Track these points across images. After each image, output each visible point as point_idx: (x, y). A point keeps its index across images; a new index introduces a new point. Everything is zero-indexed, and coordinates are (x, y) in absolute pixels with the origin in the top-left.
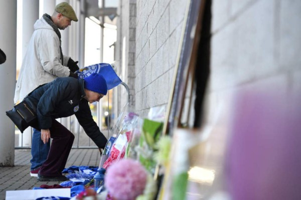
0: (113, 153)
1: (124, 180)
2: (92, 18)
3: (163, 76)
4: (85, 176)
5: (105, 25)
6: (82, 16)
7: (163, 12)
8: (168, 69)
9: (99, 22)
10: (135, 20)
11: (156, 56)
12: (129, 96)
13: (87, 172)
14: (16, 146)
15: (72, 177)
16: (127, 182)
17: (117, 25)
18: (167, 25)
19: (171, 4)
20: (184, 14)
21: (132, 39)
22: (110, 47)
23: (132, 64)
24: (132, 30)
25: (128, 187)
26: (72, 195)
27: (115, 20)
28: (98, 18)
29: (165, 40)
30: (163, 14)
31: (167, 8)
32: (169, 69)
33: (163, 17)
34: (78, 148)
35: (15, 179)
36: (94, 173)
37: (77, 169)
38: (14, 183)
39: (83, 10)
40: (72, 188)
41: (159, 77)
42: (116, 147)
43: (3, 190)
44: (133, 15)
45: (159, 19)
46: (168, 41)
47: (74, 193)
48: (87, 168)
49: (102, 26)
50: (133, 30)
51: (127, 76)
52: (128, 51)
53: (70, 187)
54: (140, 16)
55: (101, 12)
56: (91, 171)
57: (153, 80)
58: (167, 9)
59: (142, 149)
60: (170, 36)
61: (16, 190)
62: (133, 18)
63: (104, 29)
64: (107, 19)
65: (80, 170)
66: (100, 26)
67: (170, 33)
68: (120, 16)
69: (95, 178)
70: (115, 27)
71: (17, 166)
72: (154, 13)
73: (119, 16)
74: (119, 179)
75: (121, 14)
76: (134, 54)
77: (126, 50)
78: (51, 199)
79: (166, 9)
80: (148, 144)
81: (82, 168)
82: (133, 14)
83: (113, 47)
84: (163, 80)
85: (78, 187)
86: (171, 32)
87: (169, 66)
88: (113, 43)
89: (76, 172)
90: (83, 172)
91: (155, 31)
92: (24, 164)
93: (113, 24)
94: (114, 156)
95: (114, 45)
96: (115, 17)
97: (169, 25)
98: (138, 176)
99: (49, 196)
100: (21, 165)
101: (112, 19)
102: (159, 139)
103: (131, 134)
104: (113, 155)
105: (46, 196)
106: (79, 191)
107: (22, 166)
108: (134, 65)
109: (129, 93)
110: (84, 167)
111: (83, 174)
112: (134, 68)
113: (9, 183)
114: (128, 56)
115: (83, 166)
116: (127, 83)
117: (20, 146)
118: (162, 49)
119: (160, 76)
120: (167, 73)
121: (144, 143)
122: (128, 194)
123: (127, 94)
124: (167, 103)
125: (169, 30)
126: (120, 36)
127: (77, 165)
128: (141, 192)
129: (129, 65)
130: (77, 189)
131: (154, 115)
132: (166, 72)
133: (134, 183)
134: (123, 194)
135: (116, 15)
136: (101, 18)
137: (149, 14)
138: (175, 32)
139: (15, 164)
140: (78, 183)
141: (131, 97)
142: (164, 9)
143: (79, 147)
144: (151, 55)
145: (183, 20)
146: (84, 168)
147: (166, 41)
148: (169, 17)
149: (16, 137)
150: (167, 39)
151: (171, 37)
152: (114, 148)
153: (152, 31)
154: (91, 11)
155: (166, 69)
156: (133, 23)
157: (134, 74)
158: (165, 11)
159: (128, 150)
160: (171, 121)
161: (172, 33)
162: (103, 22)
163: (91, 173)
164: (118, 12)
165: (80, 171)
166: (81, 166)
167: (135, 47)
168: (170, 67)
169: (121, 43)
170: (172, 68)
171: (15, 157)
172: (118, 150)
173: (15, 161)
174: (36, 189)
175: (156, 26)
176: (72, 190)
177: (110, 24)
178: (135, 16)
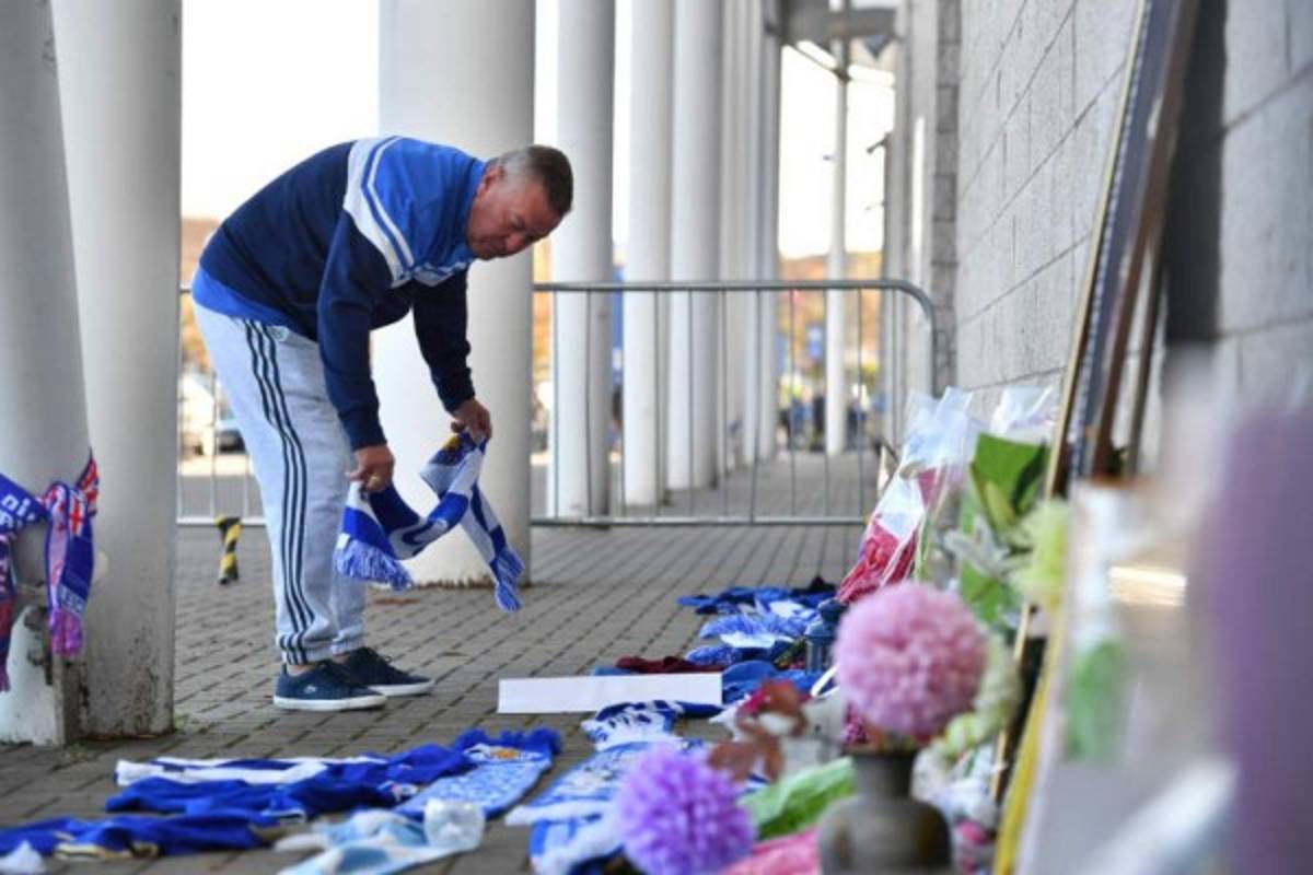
0: (872, 546)
1: (901, 660)
2: (807, 46)
3: (1054, 267)
4: (776, 628)
5: (853, 71)
6: (771, 42)
7: (1053, 33)
8: (1067, 245)
9: (831, 61)
10: (956, 59)
11: (1026, 193)
12: (935, 333)
13: (785, 609)
14: (535, 516)
15: (730, 628)
16: (913, 668)
17: (895, 71)
18: (1067, 80)
19: (1082, 9)
20: (1127, 50)
21: (947, 128)
22: (870, 150)
23: (947, 215)
24: (947, 93)
25: (914, 686)
26: (728, 697)
27: (889, 53)
28: (826, 47)
29: (1058, 140)
30: (1052, 43)
31: (1067, 17)
32: (1075, 246)
33: (1054, 52)
34: (753, 524)
35: (533, 633)
36: (807, 613)
37: (749, 599)
38: (526, 650)
39: (773, 18)
40: (726, 672)
41: (1037, 271)
42: (882, 523)
43: (489, 674)
44: (949, 40)
45: (1037, 58)
46: (1069, 143)
47: (734, 689)
48: (783, 597)
49: (843, 76)
50: (949, 90)
51: (928, 260)
52: (932, 169)
53: (721, 669)
54: (976, 45)
55: (839, 26)
56: (798, 607)
57: (1018, 281)
58: (1067, 27)
59: (972, 543)
60: (1077, 123)
61: (534, 674)
62: (949, 50)
63: (851, 85)
64: (859, 49)
65: (758, 604)
66: (834, 79)
67: (1077, 116)
68: (906, 42)
69: (810, 638)
70: (890, 78)
71: (541, 584)
72: (1024, 37)
73: (901, 40)
74: (883, 654)
75: (909, 30)
76: (952, 179)
77: (926, 166)
78: (655, 709)
79: (1062, 26)
80: (993, 525)
81: (766, 595)
82: (951, 33)
83: (880, 152)
84: (1052, 284)
85: (749, 669)
86: (1080, 111)
87: (1073, 233)
88: (880, 137)
89: (745, 608)
90: (768, 609)
91: (1024, 102)
92: (563, 577)
93: (879, 68)
94: (878, 556)
95: (885, 143)
96: (886, 42)
97: (1074, 82)
98: (951, 643)
99: (648, 699)
100: (555, 580)
101: (876, 52)
102: (1031, 507)
103: (936, 481)
104: (874, 552)
105: (635, 701)
106: (752, 684)
107: (559, 586)
108: (952, 219)
109: (934, 322)
110: (775, 590)
111: (770, 618)
112: (954, 231)
113: (511, 648)
114: (931, 185)
115: (768, 589)
116: (927, 291)
117: (550, 514)
118: (1047, 169)
119: (1042, 268)
120: (1067, 258)
121: (979, 522)
122: (916, 708)
123: (927, 328)
124: (1065, 369)
125: (1074, 106)
126: (906, 114)
127: (748, 582)
128: (964, 703)
129: (936, 219)
130: (746, 675)
131: (1017, 415)
132: (1062, 256)
133: (934, 668)
134: (896, 708)
135: (892, 37)
136: (837, 47)
137: (1004, 39)
138: (1092, 110)
139: (535, 578)
140: (749, 654)
141: (942, 338)
142: (1055, 25)
143: (759, 519)
144: (1010, 192)
145: (1123, 66)
146: (776, 595)
147: (1062, 141)
148: (1075, 55)
149: (535, 477)
150: (1069, 132)
151: (1081, 127)
152: (878, 529)
153: (1014, 101)
154: (800, 21)
155: (1065, 244)
156: (950, 65)
157: (954, 254)
158: (1058, 32)
159: (924, 538)
160: (1073, 437)
161: (1083, 116)
162: (847, 59)
163: (797, 612)
164: (900, 26)
165: (759, 607)
166: (763, 586)
167: (955, 157)
168: (1078, 238)
169: (908, 140)
170: (1082, 240)
171: (535, 553)
172: (891, 537)
173: (534, 565)
174: (602, 672)
175: (1028, 87)
176: (726, 679)
177: (869, 66)
178: (957, 41)
